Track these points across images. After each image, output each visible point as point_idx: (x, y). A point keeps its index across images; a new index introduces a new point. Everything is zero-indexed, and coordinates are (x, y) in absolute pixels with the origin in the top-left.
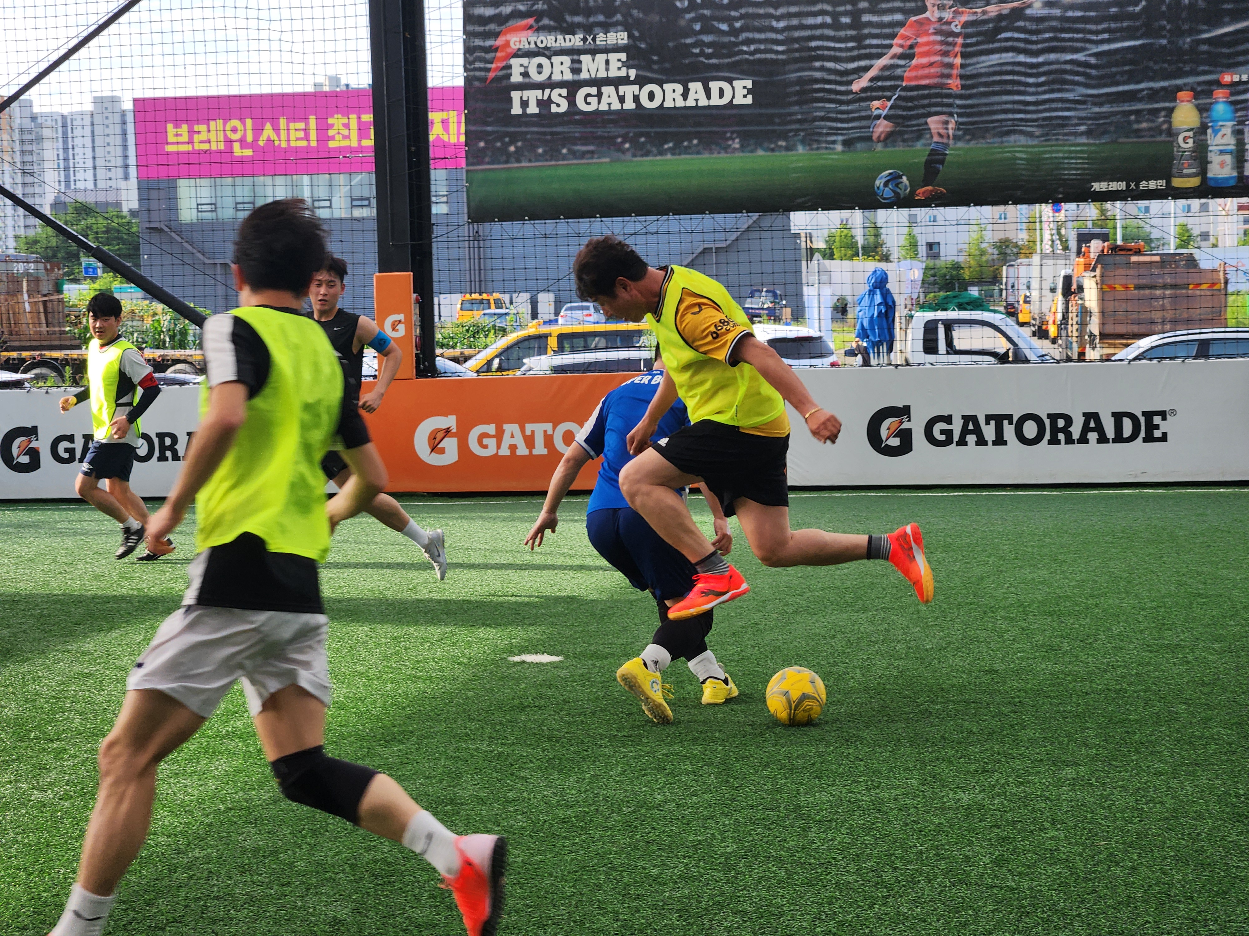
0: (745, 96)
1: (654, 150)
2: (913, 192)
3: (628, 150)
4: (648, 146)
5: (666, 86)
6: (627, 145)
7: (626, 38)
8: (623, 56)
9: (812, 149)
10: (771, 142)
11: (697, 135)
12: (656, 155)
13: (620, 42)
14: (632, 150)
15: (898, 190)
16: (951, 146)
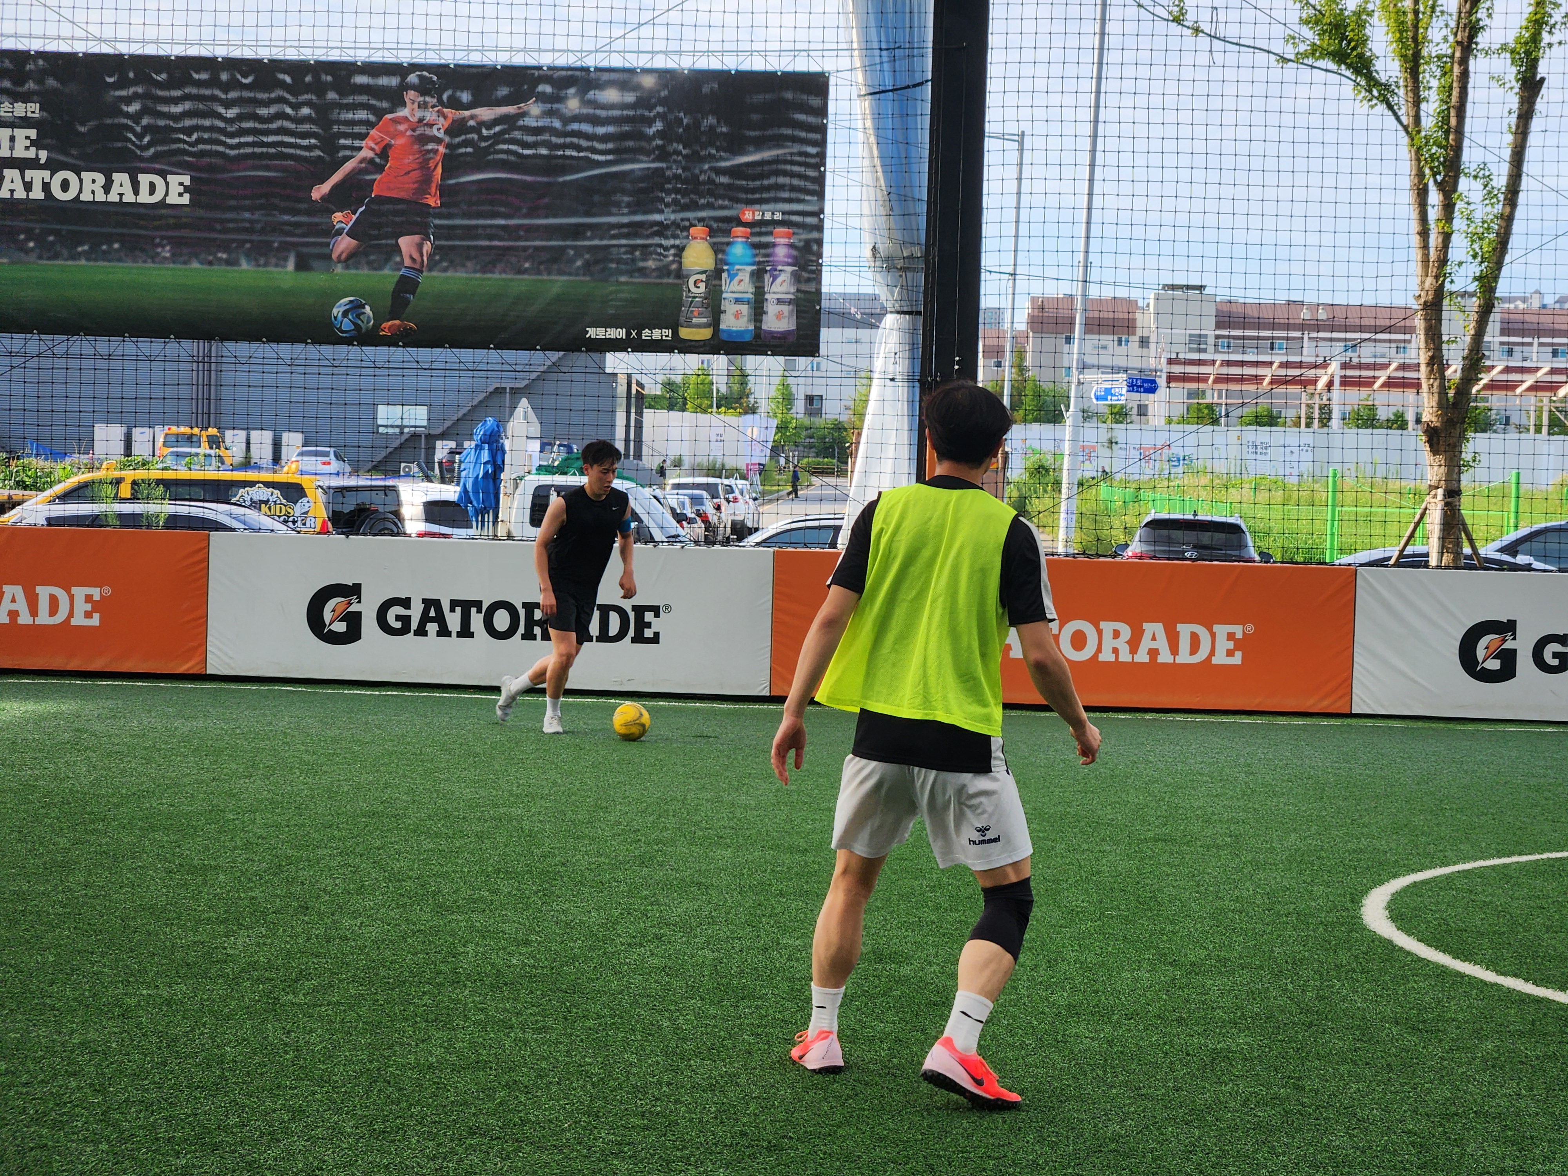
0: (180, 195)
1: (65, 253)
2: (377, 326)
3: (32, 250)
4: (58, 247)
5: (84, 175)
6: (31, 244)
7: (37, 111)
8: (33, 133)
9: (258, 265)
10: (210, 254)
11: (121, 238)
12: (67, 259)
13: (29, 115)
14: (38, 251)
15: (360, 322)
16: (425, 273)
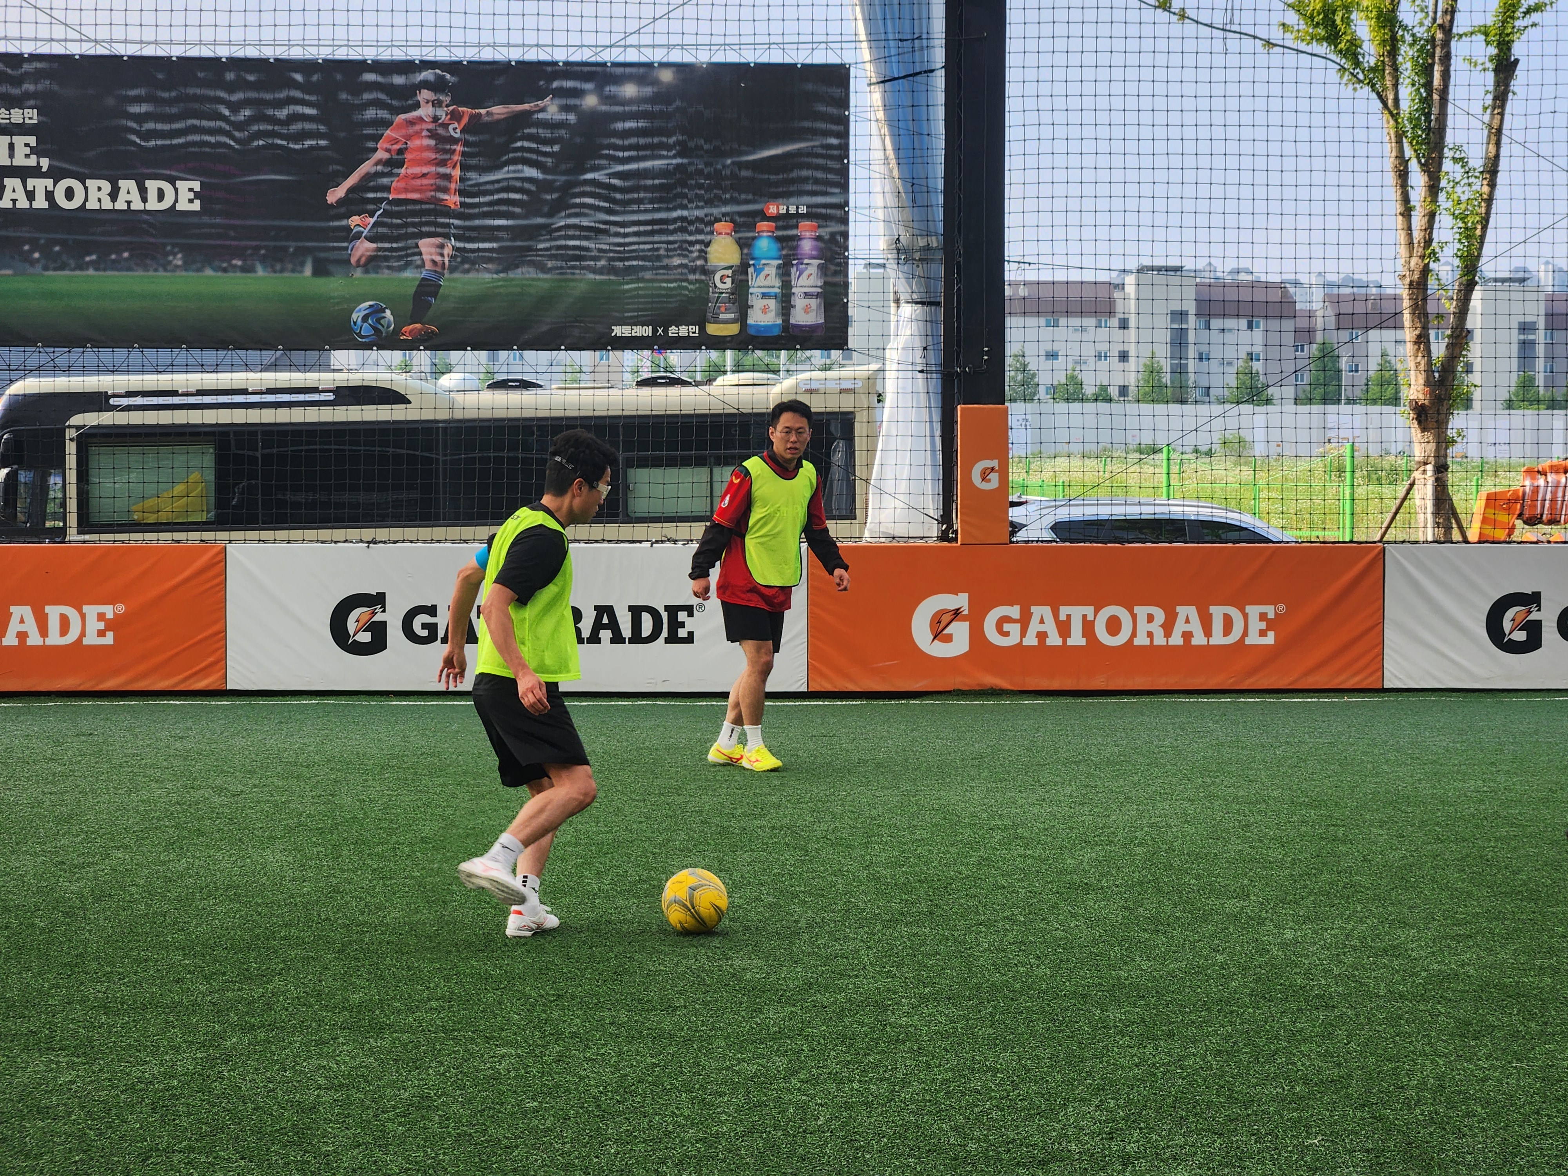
0: (191, 201)
1: (72, 263)
2: (398, 330)
3: (38, 260)
4: (64, 257)
5: (89, 182)
6: (37, 255)
7: (35, 117)
8: (32, 140)
9: (275, 271)
10: (224, 261)
11: (129, 247)
12: (74, 269)
13: (27, 121)
14: (43, 262)
15: (380, 327)
16: (447, 275)
